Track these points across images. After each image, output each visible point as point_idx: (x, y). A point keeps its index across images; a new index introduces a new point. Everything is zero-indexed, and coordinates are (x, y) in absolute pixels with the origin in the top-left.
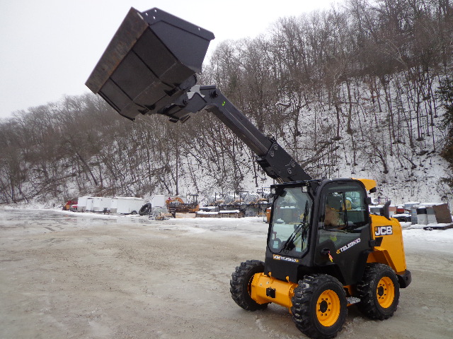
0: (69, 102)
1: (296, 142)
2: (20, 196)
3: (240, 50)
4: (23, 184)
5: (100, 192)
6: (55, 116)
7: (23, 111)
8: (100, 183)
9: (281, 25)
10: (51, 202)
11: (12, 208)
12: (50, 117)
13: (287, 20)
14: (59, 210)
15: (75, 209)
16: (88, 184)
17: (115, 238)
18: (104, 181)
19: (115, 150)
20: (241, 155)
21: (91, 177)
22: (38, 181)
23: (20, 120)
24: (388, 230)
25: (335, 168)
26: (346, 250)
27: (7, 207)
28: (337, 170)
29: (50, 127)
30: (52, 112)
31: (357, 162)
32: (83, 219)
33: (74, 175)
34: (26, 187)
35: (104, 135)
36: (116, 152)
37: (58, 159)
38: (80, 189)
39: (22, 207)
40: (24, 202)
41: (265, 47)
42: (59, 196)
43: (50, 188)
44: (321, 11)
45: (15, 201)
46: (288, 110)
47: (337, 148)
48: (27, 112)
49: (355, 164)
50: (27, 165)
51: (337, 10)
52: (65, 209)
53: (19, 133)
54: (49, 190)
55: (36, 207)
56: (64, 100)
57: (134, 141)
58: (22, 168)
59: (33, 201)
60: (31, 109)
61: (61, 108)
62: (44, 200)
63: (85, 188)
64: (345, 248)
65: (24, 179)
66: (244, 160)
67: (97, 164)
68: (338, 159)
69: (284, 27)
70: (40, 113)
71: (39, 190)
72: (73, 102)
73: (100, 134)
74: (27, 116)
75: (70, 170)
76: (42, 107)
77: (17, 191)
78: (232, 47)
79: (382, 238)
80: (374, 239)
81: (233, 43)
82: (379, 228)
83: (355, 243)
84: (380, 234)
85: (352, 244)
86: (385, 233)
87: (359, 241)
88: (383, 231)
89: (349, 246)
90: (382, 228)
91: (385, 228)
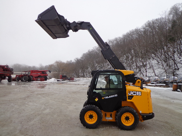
20: (180, 58)
24: (137, 93)
26: (108, 98)
35: (121, 53)
36: (125, 59)
64: (107, 97)
72: (111, 41)
78: (179, 7)
79: (133, 96)
80: (127, 96)
81: (179, 4)
82: (131, 92)
83: (113, 96)
84: (132, 95)
85: (112, 96)
86: (136, 94)
87: (116, 95)
88: (134, 93)
89: (110, 97)
90: (133, 92)
91: (136, 92)
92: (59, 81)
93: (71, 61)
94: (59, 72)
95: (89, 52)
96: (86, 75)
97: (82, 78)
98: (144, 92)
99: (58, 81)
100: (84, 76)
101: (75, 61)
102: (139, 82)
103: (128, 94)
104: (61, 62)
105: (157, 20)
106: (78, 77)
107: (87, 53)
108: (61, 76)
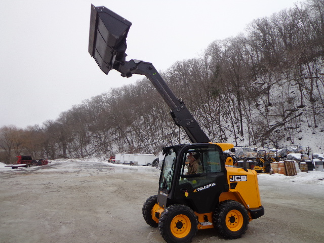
0: (114, 92)
1: (267, 111)
2: (86, 154)
3: (226, 46)
4: (88, 146)
5: (132, 151)
6: (106, 102)
7: (88, 100)
8: (132, 145)
9: (255, 25)
10: (102, 157)
11: (80, 161)
12: (103, 102)
13: (260, 20)
14: (106, 163)
15: (114, 162)
16: (125, 145)
17: (122, 181)
18: (134, 143)
19: (142, 122)
20: (227, 122)
21: (126, 141)
22: (96, 144)
23: (86, 105)
24: (242, 178)
25: (298, 130)
27: (78, 160)
28: (300, 131)
29: (103, 109)
30: (104, 99)
31: (317, 124)
32: (119, 168)
33: (116, 139)
34: (89, 148)
35: (135, 112)
36: (143, 123)
37: (108, 129)
38: (120, 149)
39: (86, 161)
40: (87, 157)
41: (244, 42)
42: (108, 153)
43: (103, 148)
44: (288, 10)
45: (83, 156)
46: (263, 87)
47: (301, 114)
48: (90, 100)
49: (316, 127)
50: (90, 133)
51: (300, 8)
52: (109, 162)
53: (85, 113)
54: (102, 149)
55: (94, 160)
56: (111, 91)
57: (153, 116)
58: (87, 135)
59: (92, 157)
60: (93, 98)
61: (109, 96)
62: (99, 156)
63: (123, 148)
65: (88, 142)
66: (229, 126)
67: (130, 132)
68: (301, 123)
69: (258, 25)
70: (98, 100)
71: (96, 149)
72: (117, 92)
73: (133, 112)
74: (90, 103)
75: (114, 137)
76: (99, 97)
77: (84, 150)
78: (220, 45)
79: (237, 183)
80: (229, 183)
81: (220, 42)
82: (234, 176)
83: (210, 186)
84: (235, 181)
85: (208, 186)
86: (240, 180)
87: (214, 184)
88: (238, 178)
89: (205, 187)
90: (236, 177)
91: (240, 177)
92: (16, 167)
93: (37, 126)
94: (10, 149)
95: (74, 109)
96: (70, 152)
97: (62, 159)
98: (251, 175)
99: (13, 168)
100: (64, 156)
101: (44, 127)
102: (230, 160)
103: (230, 181)
104: (15, 129)
105: (190, 61)
106: (53, 158)
107: (70, 111)
108: (21, 159)
